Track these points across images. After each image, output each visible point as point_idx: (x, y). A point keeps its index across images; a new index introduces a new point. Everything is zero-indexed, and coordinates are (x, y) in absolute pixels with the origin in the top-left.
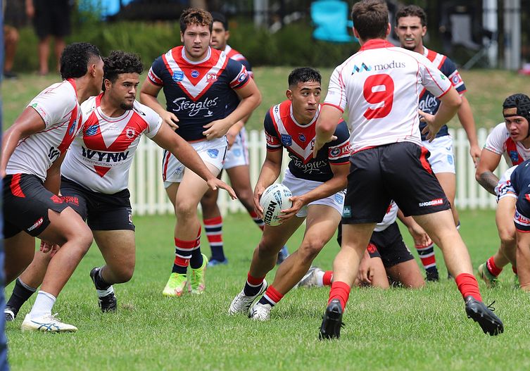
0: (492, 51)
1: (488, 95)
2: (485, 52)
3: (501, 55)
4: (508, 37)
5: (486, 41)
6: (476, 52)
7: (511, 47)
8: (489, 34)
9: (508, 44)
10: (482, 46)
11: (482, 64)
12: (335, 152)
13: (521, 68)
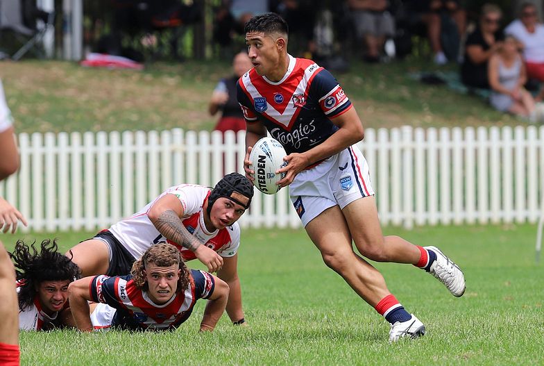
0: (48, 38)
1: (43, 91)
2: (38, 38)
3: (59, 42)
4: (68, 19)
5: (40, 25)
6: (29, 38)
7: (72, 32)
8: (44, 16)
9: (68, 29)
10: (36, 31)
11: (35, 54)
12: (330, 103)
13: (83, 58)
